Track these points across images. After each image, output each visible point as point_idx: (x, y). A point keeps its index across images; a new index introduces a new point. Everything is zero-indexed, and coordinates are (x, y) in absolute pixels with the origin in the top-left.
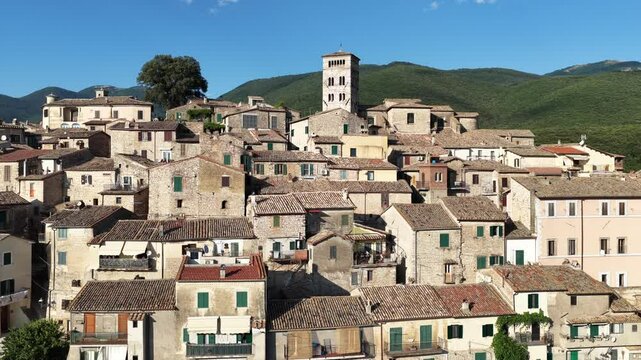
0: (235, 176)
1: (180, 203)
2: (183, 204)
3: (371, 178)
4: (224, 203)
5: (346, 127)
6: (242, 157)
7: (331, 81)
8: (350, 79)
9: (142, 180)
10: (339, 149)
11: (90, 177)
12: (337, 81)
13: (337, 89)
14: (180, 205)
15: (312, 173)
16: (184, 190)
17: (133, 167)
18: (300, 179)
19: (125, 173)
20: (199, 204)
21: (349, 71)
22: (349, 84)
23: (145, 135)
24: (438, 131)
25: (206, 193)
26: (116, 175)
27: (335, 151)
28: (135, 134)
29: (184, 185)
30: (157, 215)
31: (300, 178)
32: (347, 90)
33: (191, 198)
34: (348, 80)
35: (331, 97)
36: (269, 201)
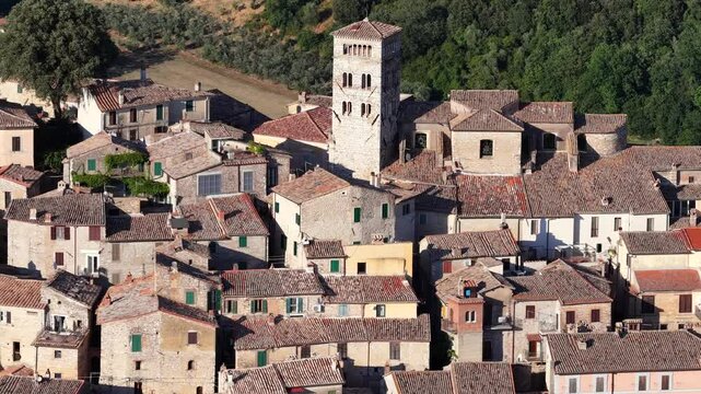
0: (205, 332)
1: (138, 365)
2: (142, 366)
3: (382, 314)
4: (190, 363)
5: (357, 211)
6: (209, 294)
7: (348, 80)
8: (379, 80)
9: (79, 322)
10: (341, 265)
11: (9, 314)
12: (357, 81)
13: (357, 96)
14: (138, 368)
15: (301, 309)
16: (144, 350)
17: (67, 304)
18: (285, 318)
19: (56, 311)
20: (161, 365)
21: (379, 66)
22: (379, 90)
23: (60, 231)
24: (536, 168)
25: (170, 353)
26: (46, 313)
27: (335, 267)
28: (46, 230)
29: (143, 342)
30: (111, 378)
31: (286, 316)
32: (375, 97)
33: (152, 358)
34: (377, 81)
35: (347, 107)
36: (247, 378)
